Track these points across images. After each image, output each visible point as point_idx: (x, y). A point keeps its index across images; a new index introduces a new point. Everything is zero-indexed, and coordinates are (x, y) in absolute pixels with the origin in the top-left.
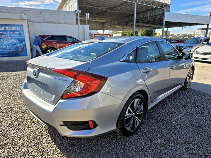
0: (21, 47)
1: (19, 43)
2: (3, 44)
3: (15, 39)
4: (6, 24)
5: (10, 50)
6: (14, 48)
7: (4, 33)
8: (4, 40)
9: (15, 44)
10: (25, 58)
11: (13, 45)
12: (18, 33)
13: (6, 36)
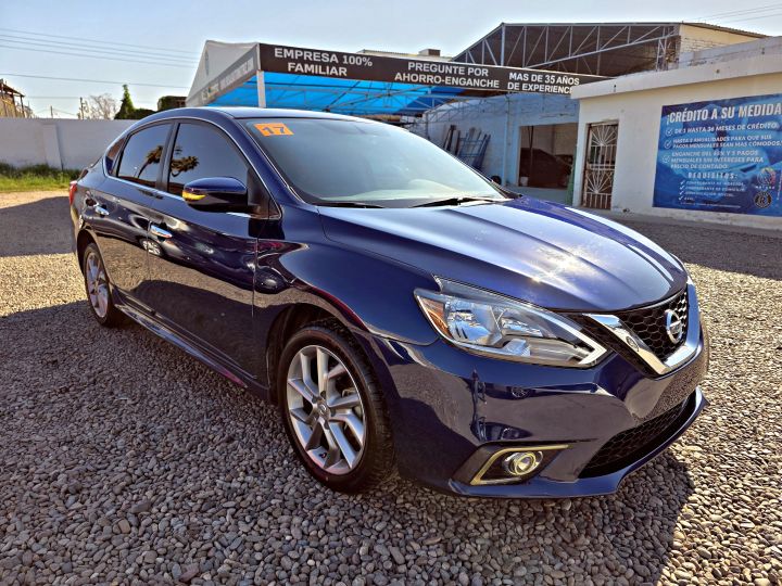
0: (769, 177)
1: (767, 163)
2: (716, 167)
3: (757, 147)
4: (744, 98)
5: (729, 187)
6: (746, 182)
7: (728, 128)
8: (722, 153)
9: (753, 167)
10: (770, 224)
11: (745, 170)
12: (775, 125)
13: (732, 138)
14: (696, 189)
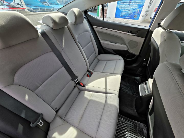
2: (128, 9)
3: (137, 4)
5: (130, 13)
8: (130, 5)
9: (135, 9)
10: (136, 22)
11: (133, 10)
13: (133, 2)
14: (124, 14)
